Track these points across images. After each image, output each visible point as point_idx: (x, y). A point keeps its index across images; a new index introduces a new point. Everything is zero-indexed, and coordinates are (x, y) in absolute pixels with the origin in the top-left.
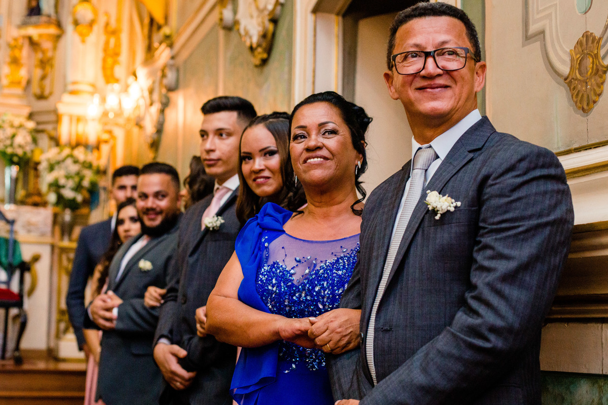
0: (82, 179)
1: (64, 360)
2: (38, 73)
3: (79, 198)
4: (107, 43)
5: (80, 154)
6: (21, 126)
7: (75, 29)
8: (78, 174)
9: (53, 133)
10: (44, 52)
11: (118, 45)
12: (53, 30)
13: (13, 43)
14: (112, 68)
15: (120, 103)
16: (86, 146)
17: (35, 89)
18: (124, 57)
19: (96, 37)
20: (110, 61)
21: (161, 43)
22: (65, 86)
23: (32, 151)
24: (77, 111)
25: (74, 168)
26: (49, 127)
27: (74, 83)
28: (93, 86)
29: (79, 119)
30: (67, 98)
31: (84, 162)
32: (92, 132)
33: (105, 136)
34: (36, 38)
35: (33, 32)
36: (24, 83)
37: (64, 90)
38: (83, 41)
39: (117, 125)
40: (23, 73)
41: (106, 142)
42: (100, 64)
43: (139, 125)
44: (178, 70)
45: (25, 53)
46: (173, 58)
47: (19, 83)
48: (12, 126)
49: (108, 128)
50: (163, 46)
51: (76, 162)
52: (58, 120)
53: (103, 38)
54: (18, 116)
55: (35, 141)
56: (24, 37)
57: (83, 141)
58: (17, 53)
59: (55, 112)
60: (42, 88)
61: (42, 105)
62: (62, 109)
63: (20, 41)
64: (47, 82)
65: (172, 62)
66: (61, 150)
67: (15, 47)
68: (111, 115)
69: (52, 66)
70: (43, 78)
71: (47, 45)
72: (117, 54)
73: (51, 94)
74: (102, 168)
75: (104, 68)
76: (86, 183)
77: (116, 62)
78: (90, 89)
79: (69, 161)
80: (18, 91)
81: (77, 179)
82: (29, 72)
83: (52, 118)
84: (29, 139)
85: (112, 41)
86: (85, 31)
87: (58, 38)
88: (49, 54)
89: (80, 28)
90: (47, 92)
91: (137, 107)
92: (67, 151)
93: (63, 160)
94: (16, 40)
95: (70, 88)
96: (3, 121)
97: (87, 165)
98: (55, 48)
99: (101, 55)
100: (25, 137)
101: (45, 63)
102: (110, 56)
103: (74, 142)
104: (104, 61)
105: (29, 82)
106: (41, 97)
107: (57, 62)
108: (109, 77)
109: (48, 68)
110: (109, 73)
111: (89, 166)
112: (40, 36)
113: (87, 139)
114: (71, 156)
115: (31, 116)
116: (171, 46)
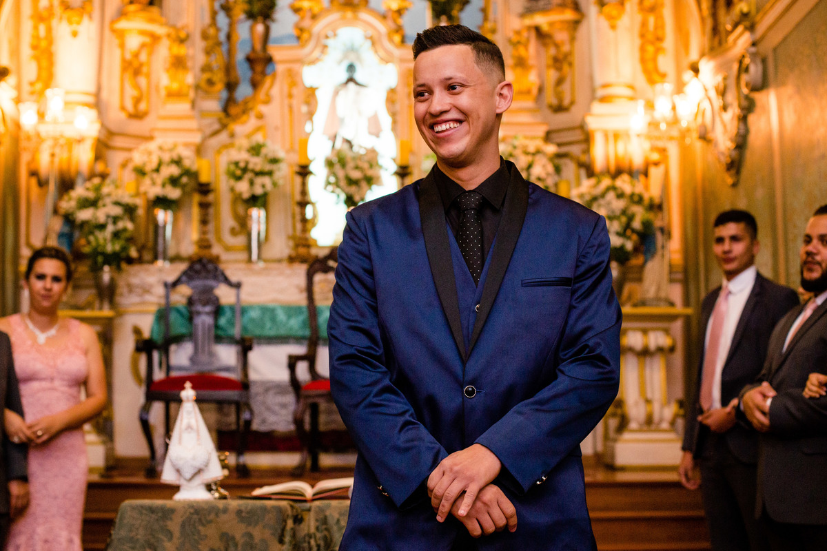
0: (631, 219)
1: (623, 469)
2: (552, 75)
3: (629, 246)
4: (644, 24)
5: (624, 183)
6: (538, 152)
7: (601, 12)
8: (624, 212)
9: (584, 158)
10: (557, 46)
11: (660, 26)
12: (569, 15)
13: (515, 38)
14: (655, 60)
15: (674, 108)
16: (632, 173)
17: (549, 97)
18: (669, 42)
19: (630, 19)
20: (650, 49)
21: (735, 26)
22: (593, 90)
23: (556, 185)
24: (613, 124)
25: (618, 205)
26: (575, 150)
27: (605, 86)
28: (632, 87)
29: (617, 136)
30: (597, 108)
31: (632, 196)
32: (636, 152)
33: (655, 157)
34: (545, 28)
35: (541, 20)
36: (535, 91)
37: (593, 98)
38: (613, 27)
39: (671, 138)
40: (532, 78)
41: (656, 164)
42: (637, 54)
43: (704, 137)
44: (764, 61)
45: (532, 50)
46: (754, 44)
47: (528, 92)
48: (527, 153)
49: (660, 144)
50: (740, 29)
51: (620, 196)
52: (587, 139)
53: (638, 18)
54: (533, 138)
55: (558, 170)
56: (529, 28)
57: (626, 165)
58: (522, 51)
59: (582, 127)
60: (559, 96)
61: (561, 119)
62: (592, 123)
63: (525, 34)
64: (566, 87)
65: (753, 49)
66: (599, 182)
67: (519, 43)
68: (663, 127)
69: (570, 64)
70: (560, 82)
71: (561, 36)
72: (660, 39)
73: (572, 103)
74: (657, 201)
75: (643, 61)
76: (637, 224)
77: (658, 50)
78: (628, 92)
79: (611, 196)
80: (529, 103)
81: (624, 219)
82: (540, 76)
83: (578, 136)
84: (550, 168)
85: (651, 20)
86: (614, 13)
87: (576, 24)
88: (566, 48)
89: (606, 9)
90: (566, 102)
91: (700, 112)
92: (606, 182)
93: (603, 195)
94: (518, 33)
95: (600, 93)
96: (515, 147)
97: (636, 199)
98: (573, 39)
99: (638, 42)
100: (544, 166)
101: (559, 62)
102: (650, 42)
103: (613, 168)
104: (642, 49)
105: (541, 90)
106: (559, 109)
107: (576, 59)
108: (653, 74)
109: (566, 68)
110: (650, 66)
111: (640, 200)
112: (551, 24)
113: (631, 163)
114: (614, 188)
115: (548, 137)
116: (751, 28)
